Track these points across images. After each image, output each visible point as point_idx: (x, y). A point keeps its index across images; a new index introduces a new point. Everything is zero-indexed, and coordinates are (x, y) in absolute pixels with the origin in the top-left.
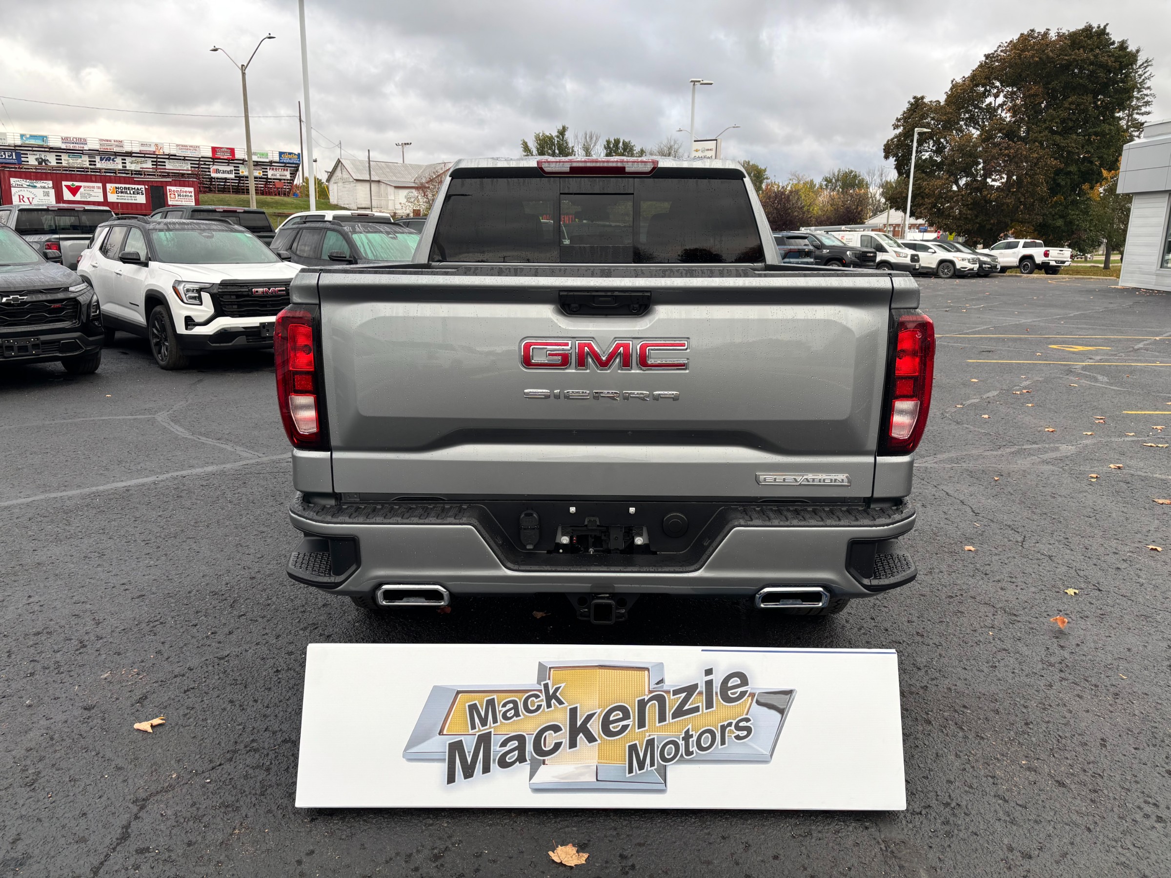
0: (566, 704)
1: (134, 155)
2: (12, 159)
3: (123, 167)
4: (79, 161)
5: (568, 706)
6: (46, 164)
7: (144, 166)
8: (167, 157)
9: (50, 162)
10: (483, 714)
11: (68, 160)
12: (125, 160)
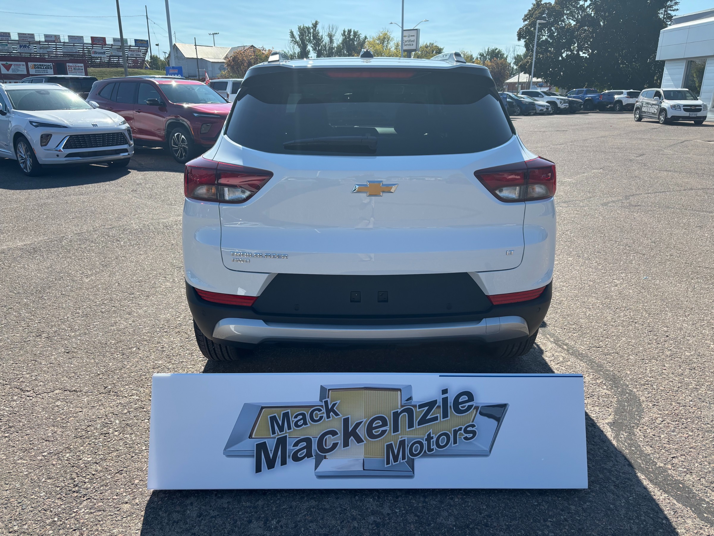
0: (341, 415)
1: (40, 43)
3: (35, 51)
4: (6, 48)
5: (342, 417)
7: (49, 50)
8: (62, 44)
10: (280, 423)
12: (35, 46)
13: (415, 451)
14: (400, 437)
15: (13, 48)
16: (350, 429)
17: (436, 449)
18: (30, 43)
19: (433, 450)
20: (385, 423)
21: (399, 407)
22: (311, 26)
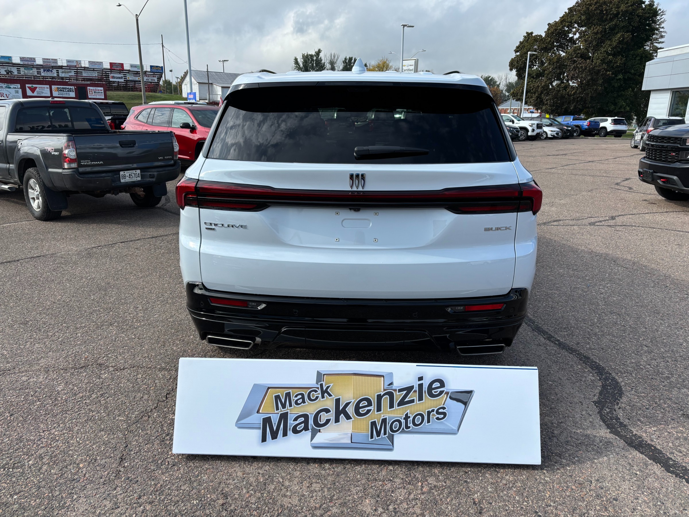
1: (63, 68)
3: (57, 75)
4: (31, 71)
5: (334, 398)
6: (12, 74)
7: (70, 74)
8: (83, 69)
10: (283, 401)
11: (24, 71)
12: (58, 71)
13: (395, 428)
14: (382, 415)
15: (37, 72)
16: (341, 408)
17: (412, 427)
18: (53, 67)
19: (409, 427)
20: (370, 404)
21: (382, 390)
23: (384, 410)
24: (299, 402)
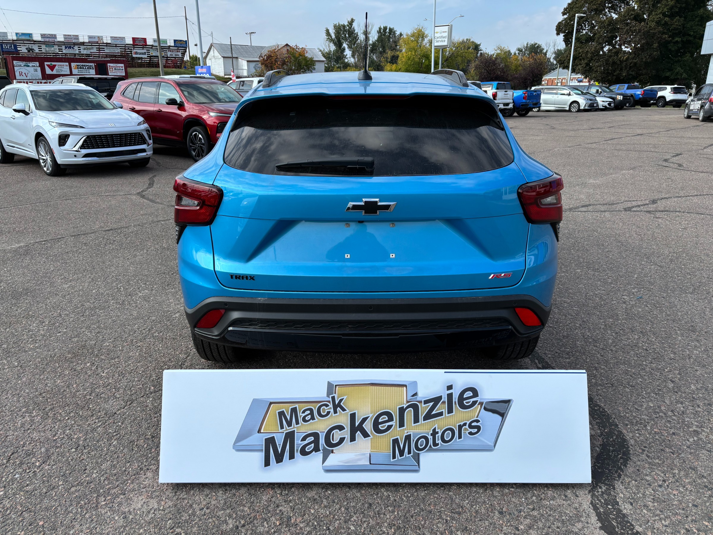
0: (348, 411)
1: (85, 44)
2: (12, 49)
3: (79, 52)
4: (52, 49)
6: (32, 52)
7: (92, 51)
8: (105, 45)
9: (35, 51)
10: (289, 418)
11: (46, 49)
12: (80, 47)
13: (421, 446)
14: (406, 431)
15: (59, 49)
16: (357, 424)
17: (441, 444)
18: (75, 44)
19: (438, 444)
20: (391, 418)
21: (405, 402)
22: (346, 24)
23: (407, 425)
24: (307, 418)
